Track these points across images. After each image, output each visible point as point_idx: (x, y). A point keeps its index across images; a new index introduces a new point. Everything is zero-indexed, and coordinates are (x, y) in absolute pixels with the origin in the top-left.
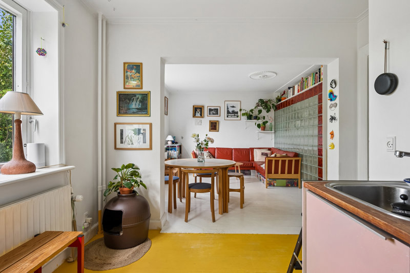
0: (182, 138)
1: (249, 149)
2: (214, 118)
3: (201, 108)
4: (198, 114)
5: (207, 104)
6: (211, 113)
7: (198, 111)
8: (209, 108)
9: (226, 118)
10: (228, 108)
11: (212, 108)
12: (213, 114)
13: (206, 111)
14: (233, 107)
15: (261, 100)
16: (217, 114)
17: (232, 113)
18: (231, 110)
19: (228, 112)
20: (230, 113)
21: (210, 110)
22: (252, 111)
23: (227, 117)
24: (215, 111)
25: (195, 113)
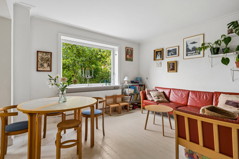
0: (147, 78)
1: (213, 93)
2: (172, 59)
3: (161, 51)
4: (158, 57)
5: (166, 46)
6: (170, 54)
7: (158, 54)
8: (167, 49)
9: (185, 57)
10: (187, 46)
11: (171, 49)
12: (172, 55)
13: (165, 53)
14: (194, 43)
15: (233, 23)
16: (176, 54)
17: (193, 51)
18: (191, 47)
19: (188, 50)
20: (190, 51)
21: (169, 51)
22: (217, 42)
23: (187, 55)
24: (173, 52)
25: (156, 56)
